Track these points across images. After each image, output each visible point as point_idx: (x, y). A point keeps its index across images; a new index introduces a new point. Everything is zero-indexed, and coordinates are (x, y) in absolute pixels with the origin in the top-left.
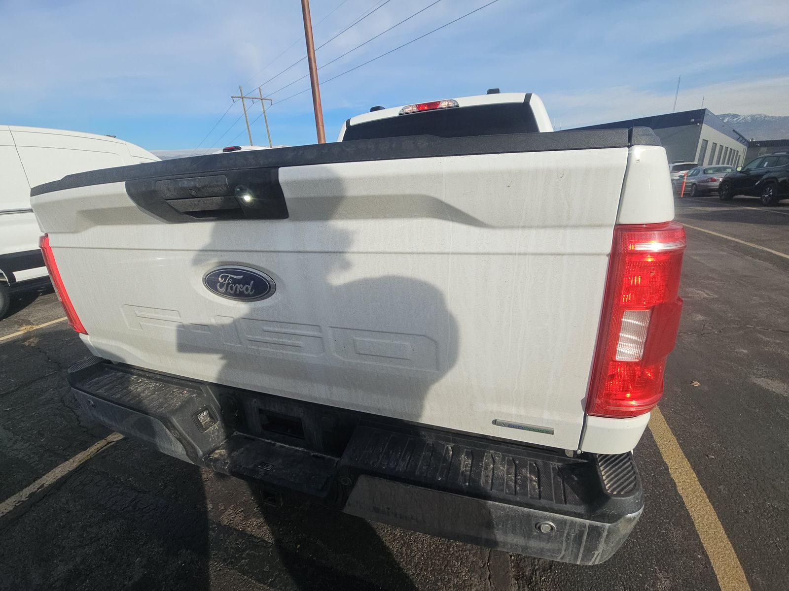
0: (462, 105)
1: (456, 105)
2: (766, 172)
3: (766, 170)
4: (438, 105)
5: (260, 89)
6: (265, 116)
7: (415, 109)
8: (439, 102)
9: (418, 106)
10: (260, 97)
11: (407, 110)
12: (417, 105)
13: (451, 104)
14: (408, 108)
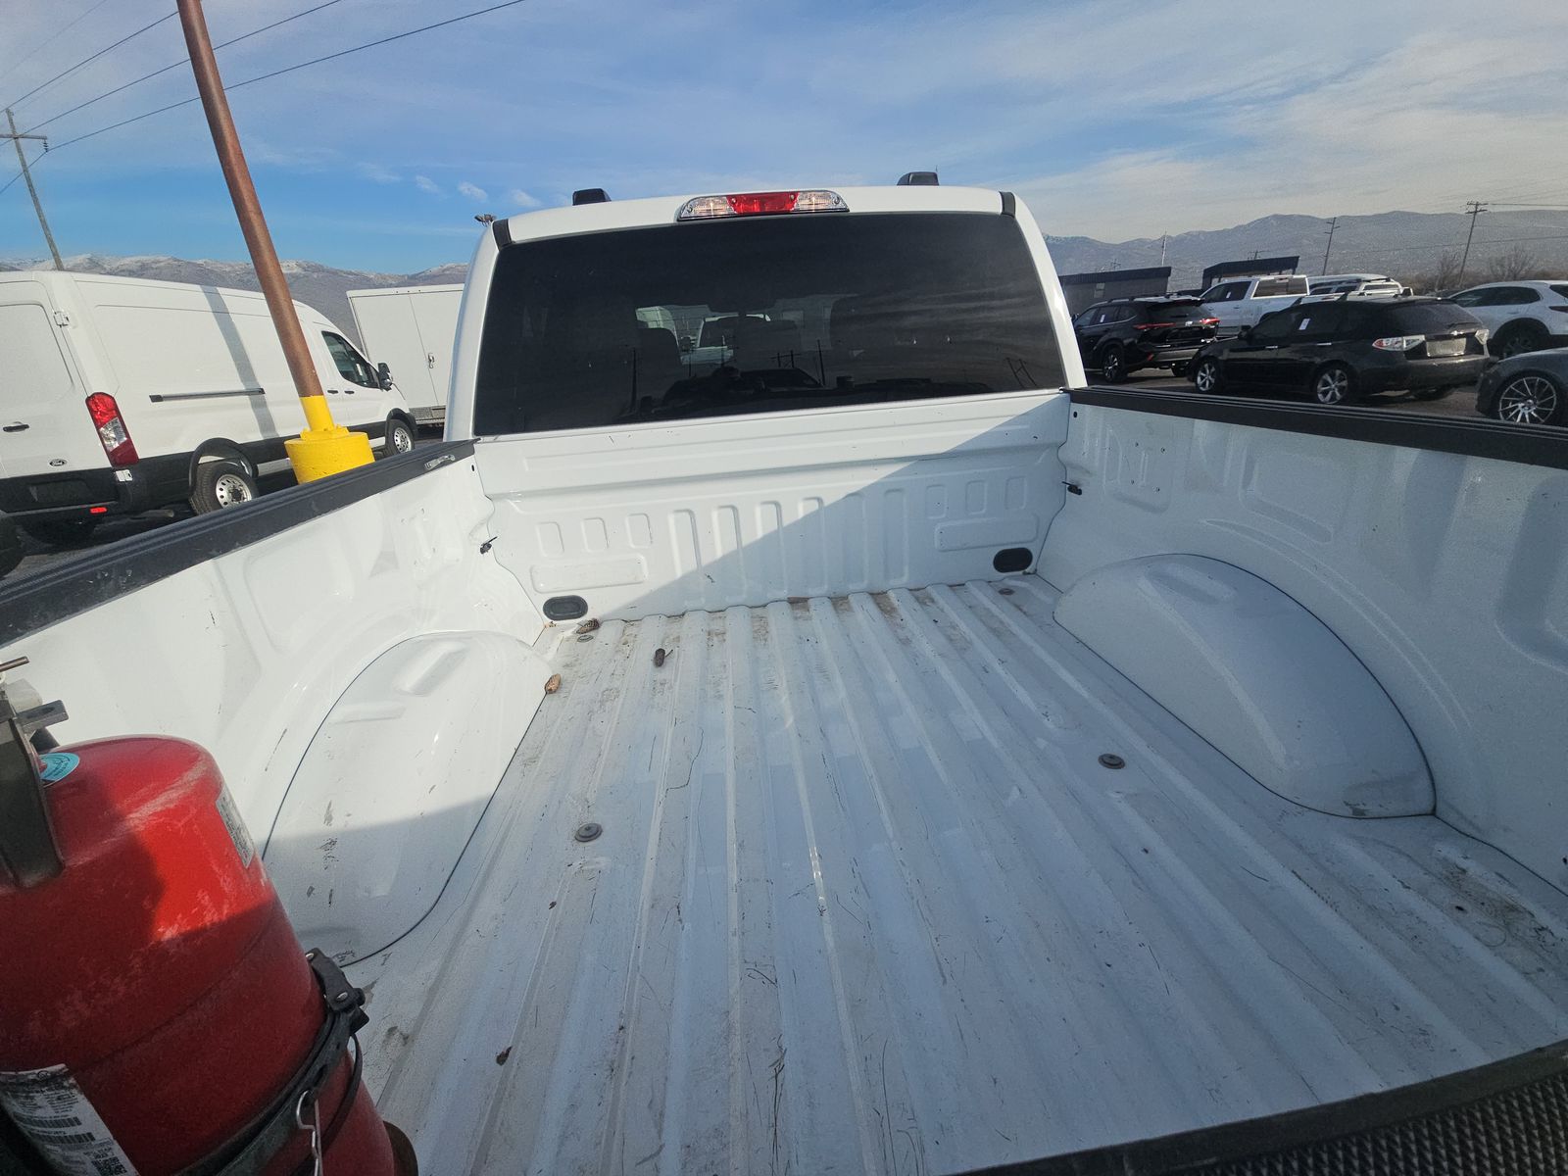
0: (855, 208)
1: (840, 205)
2: (1106, 331)
3: (1104, 328)
4: (792, 201)
5: (8, 111)
6: (28, 179)
7: (724, 209)
8: (795, 194)
9: (735, 200)
10: (10, 133)
11: (700, 210)
12: (729, 197)
13: (824, 204)
14: (701, 204)
